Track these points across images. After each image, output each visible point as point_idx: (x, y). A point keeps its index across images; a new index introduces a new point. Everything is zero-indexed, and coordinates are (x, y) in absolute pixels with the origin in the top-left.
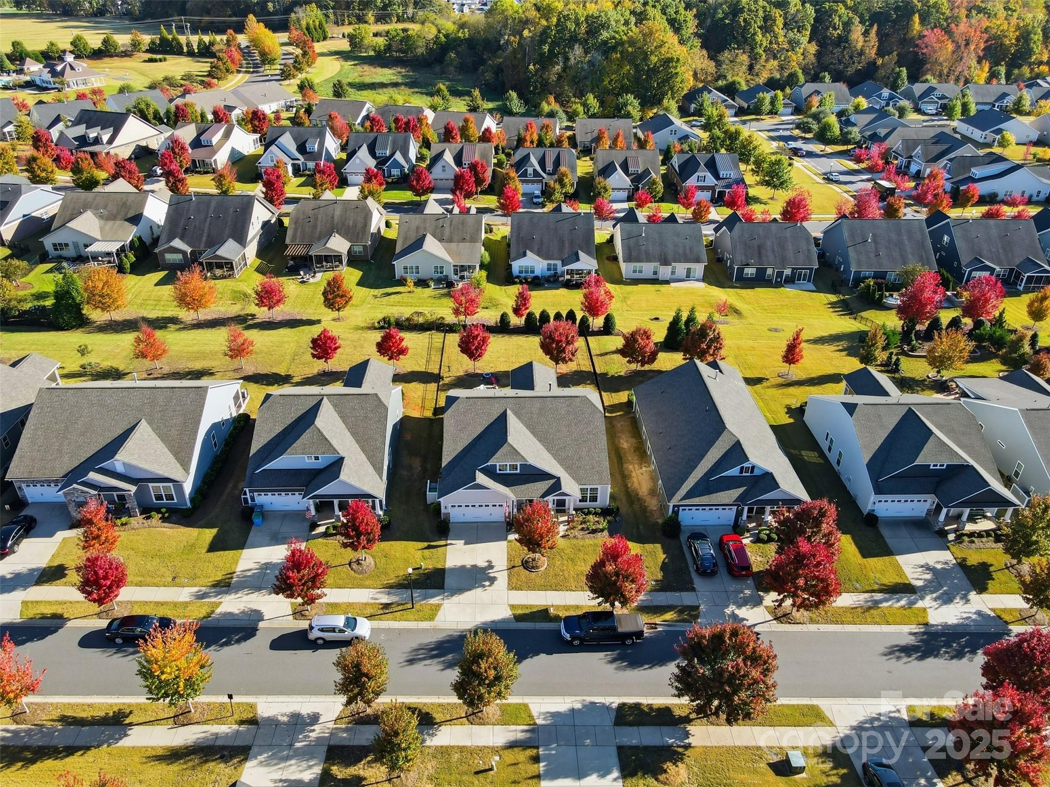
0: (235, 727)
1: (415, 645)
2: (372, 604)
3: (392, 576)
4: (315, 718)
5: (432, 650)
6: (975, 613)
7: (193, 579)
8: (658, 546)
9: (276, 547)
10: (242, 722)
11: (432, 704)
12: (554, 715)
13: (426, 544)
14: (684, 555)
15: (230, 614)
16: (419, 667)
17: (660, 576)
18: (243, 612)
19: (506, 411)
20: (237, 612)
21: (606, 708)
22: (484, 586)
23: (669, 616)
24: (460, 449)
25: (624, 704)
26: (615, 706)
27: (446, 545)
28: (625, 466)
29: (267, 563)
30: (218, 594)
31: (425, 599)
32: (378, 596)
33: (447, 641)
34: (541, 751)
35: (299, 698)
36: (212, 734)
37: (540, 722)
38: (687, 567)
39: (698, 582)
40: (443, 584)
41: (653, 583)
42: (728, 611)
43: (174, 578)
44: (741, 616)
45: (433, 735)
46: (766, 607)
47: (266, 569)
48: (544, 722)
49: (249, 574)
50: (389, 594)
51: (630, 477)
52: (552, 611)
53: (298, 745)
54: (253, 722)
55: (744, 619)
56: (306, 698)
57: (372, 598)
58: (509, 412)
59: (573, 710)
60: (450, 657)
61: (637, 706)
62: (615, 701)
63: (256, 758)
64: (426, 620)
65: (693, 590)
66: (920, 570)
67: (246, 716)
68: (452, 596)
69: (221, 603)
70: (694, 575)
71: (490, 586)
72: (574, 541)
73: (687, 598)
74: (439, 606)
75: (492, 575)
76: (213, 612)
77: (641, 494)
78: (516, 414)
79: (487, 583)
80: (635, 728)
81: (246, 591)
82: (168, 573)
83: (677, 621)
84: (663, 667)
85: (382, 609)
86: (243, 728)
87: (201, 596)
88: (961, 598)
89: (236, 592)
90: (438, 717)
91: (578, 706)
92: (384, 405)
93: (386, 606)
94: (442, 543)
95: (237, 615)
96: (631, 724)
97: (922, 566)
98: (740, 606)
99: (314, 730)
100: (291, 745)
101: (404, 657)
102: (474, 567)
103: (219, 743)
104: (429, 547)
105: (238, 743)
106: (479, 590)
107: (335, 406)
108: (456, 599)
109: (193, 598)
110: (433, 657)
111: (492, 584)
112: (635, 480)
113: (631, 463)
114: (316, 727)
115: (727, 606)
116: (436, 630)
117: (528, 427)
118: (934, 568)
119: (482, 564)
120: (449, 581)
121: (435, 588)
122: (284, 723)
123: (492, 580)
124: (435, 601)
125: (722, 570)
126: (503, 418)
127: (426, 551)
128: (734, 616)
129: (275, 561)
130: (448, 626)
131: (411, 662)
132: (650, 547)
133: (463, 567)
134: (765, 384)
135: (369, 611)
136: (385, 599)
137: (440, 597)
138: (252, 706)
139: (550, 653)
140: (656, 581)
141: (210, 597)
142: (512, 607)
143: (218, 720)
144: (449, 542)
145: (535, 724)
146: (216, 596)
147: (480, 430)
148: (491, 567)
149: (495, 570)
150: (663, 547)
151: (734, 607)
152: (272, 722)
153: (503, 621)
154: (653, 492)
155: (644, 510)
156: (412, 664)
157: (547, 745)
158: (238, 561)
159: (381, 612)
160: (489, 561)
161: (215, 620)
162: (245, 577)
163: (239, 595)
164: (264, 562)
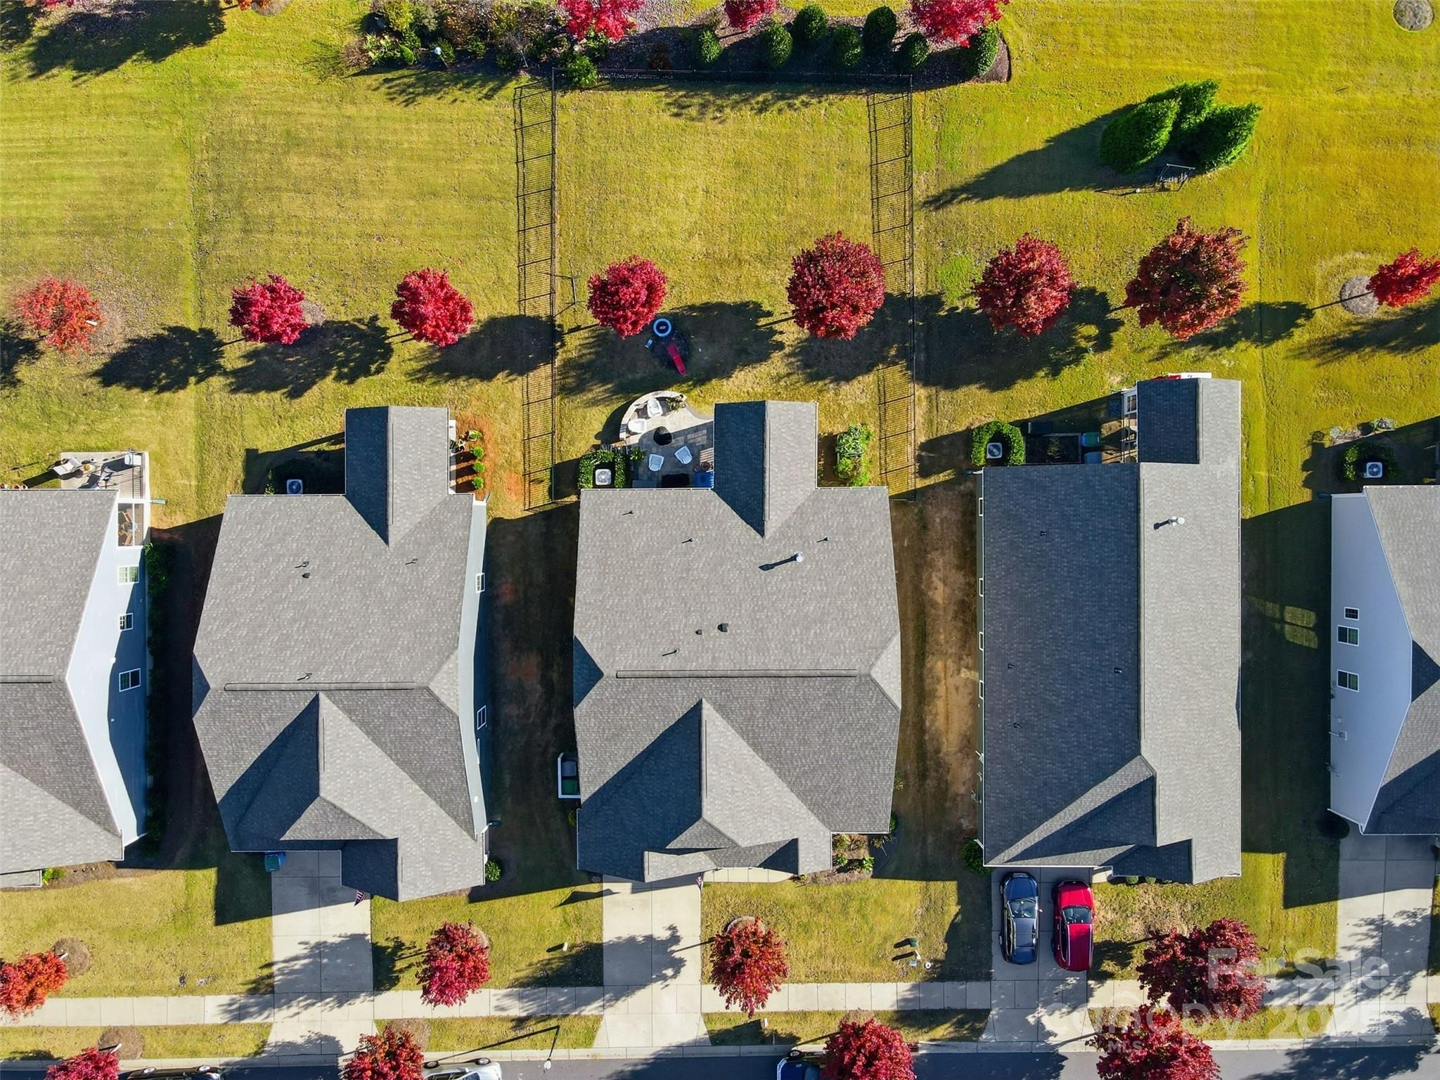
2: (499, 1019)
3: (523, 966)
6: (1403, 1014)
7: (212, 983)
8: (952, 886)
9: (324, 910)
13: (567, 892)
14: (989, 905)
15: (290, 1044)
17: (941, 950)
18: (309, 1041)
20: (300, 1041)
22: (665, 978)
23: (942, 1031)
27: (600, 894)
28: (930, 661)
29: (319, 945)
30: (263, 1007)
31: (575, 1007)
32: (506, 1002)
38: (989, 932)
39: (999, 967)
40: (601, 977)
41: (929, 964)
42: (1031, 1019)
43: (182, 979)
44: (1049, 1027)
46: (1091, 1012)
47: (320, 955)
49: (298, 965)
50: (521, 997)
51: (933, 694)
52: (766, 1025)
55: (1050, 1034)
57: (497, 1008)
64: (580, 1046)
65: (988, 977)
66: (1365, 929)
68: (617, 999)
69: (270, 1025)
70: (997, 958)
71: (674, 976)
72: (812, 889)
73: (971, 994)
74: (598, 1019)
75: (677, 955)
76: (264, 1043)
77: (944, 749)
78: (720, 708)
79: (669, 972)
81: (302, 1001)
82: (168, 969)
83: (951, 1039)
85: (514, 1028)
87: (240, 1013)
88: (1399, 985)
89: (288, 1003)
92: (448, 710)
93: (520, 1022)
94: (593, 888)
97: (1372, 922)
102: (649, 938)
104: (575, 898)
106: (658, 985)
108: (622, 1004)
109: (227, 1017)
111: (677, 972)
112: (940, 705)
113: (943, 654)
115: (1033, 1009)
116: (596, 1063)
117: (743, 733)
119: (662, 934)
120: (611, 969)
121: (590, 984)
123: (678, 965)
124: (590, 1010)
127: (569, 907)
128: (1038, 1026)
129: (331, 940)
130: (612, 1054)
132: (936, 887)
133: (632, 940)
134: (1301, 336)
135: (497, 1032)
136: (517, 1010)
137: (599, 1003)
140: (935, 961)
141: (251, 1015)
142: (708, 1018)
144: (606, 886)
146: (260, 1013)
148: (675, 939)
149: (682, 945)
150: (959, 888)
151: (1041, 1011)
153: (696, 1044)
154: (969, 745)
155: (943, 790)
158: (270, 941)
159: (512, 1035)
160: (673, 928)
161: (272, 1055)
162: (293, 972)
163: (294, 1010)
164: (313, 942)
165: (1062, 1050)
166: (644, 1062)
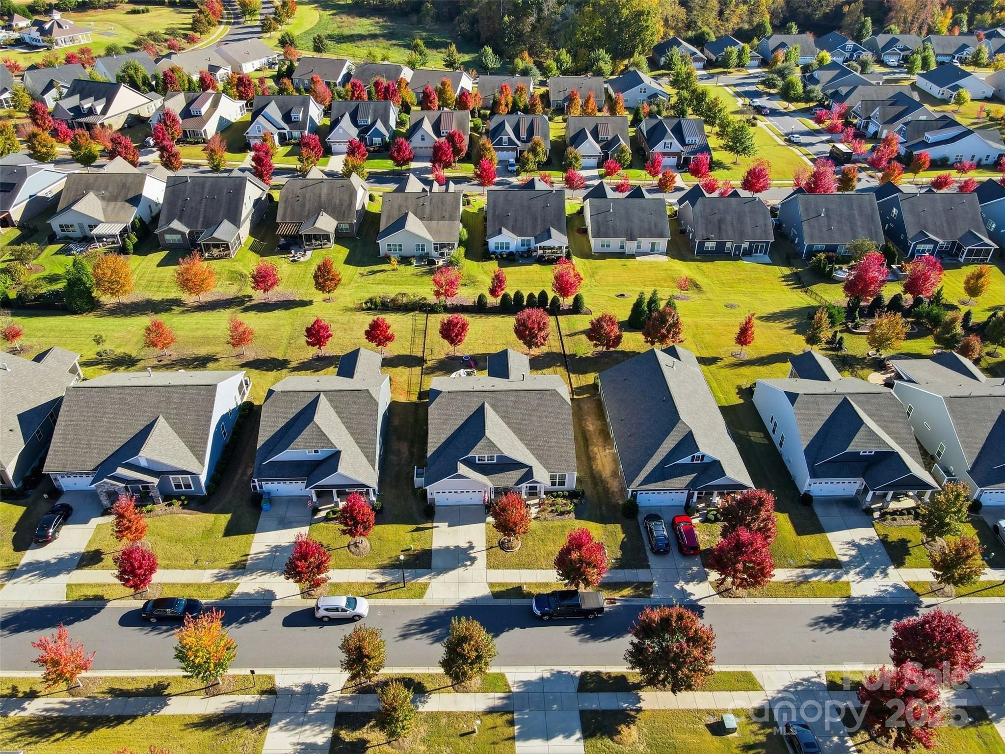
0: (257, 697)
1: (407, 621)
2: (369, 584)
3: (386, 557)
4: (324, 689)
5: (422, 625)
6: (892, 586)
7: (213, 562)
8: (619, 526)
9: (283, 531)
10: (262, 693)
11: (423, 674)
12: (526, 684)
13: (414, 527)
14: (641, 534)
15: (247, 594)
16: (411, 641)
17: (619, 554)
18: (257, 592)
19: (483, 405)
20: (252, 592)
21: (570, 676)
22: (466, 566)
23: (627, 592)
24: (443, 440)
25: (586, 673)
26: (578, 674)
27: (432, 528)
28: (591, 448)
29: (276, 547)
30: (236, 575)
31: (414, 578)
32: (374, 576)
33: (435, 618)
34: (516, 716)
35: (308, 670)
36: (238, 704)
37: (514, 689)
38: (643, 546)
39: (652, 560)
40: (430, 564)
41: (613, 561)
42: (677, 587)
43: (196, 562)
44: (688, 591)
45: (425, 702)
46: (711, 583)
47: (276, 552)
48: (517, 690)
49: (262, 556)
50: (383, 574)
51: (594, 459)
52: (525, 588)
53: (311, 712)
54: (272, 692)
55: (691, 594)
56: (316, 670)
57: (369, 578)
58: (487, 405)
59: (542, 679)
60: (437, 631)
61: (598, 674)
62: (578, 670)
63: (276, 723)
64: (416, 597)
65: (648, 567)
66: (847, 546)
67: (266, 687)
68: (438, 575)
69: (238, 584)
70: (649, 553)
71: (471, 565)
72: (545, 523)
73: (642, 575)
74: (427, 585)
75: (472, 555)
76: (232, 593)
77: (604, 476)
78: (493, 407)
79: (468, 563)
80: (595, 694)
81: (259, 573)
82: (190, 557)
83: (633, 596)
84: (621, 639)
85: (378, 588)
86: (264, 698)
87: (221, 578)
88: (881, 573)
89: (252, 573)
90: (429, 686)
91: (547, 675)
92: (375, 400)
93: (381, 585)
94: (429, 525)
95: (253, 595)
96: (592, 691)
97: (849, 543)
98: (687, 582)
99: (324, 699)
100: (305, 712)
101: (398, 633)
102: (457, 547)
103: (244, 711)
104: (417, 530)
105: (261, 711)
106: (462, 569)
107: (331, 401)
108: (441, 578)
109: (214, 579)
110: (423, 632)
111: (473, 563)
112: (599, 462)
113: (596, 445)
114: (325, 696)
115: (677, 582)
116: (424, 607)
117: (503, 418)
118: (859, 544)
119: (464, 545)
120: (435, 561)
121: (424, 568)
122: (297, 693)
123: (473, 560)
124: (423, 580)
125: (674, 549)
126: (481, 411)
127: (415, 533)
128: (683, 590)
129: (283, 544)
130: (435, 603)
131: (404, 636)
132: (610, 527)
133: (447, 548)
134: (719, 364)
135: (366, 590)
136: (380, 579)
137: (428, 577)
138: (271, 678)
139: (523, 627)
140: (617, 559)
141: (228, 578)
142: (491, 585)
143: (244, 691)
144: (435, 524)
145: (510, 691)
146: (234, 578)
147: (460, 422)
148: (471, 547)
149: (475, 550)
150: (622, 527)
151: (682, 583)
152: (288, 692)
153: (483, 598)
154: (615, 474)
155: (606, 490)
156: (405, 639)
157: (521, 710)
158: (251, 544)
159: (377, 591)
160: (470, 542)
161: (234, 599)
162: (258, 559)
163: (253, 577)
164: (273, 545)
165: (700, 603)
166: (453, 607)
